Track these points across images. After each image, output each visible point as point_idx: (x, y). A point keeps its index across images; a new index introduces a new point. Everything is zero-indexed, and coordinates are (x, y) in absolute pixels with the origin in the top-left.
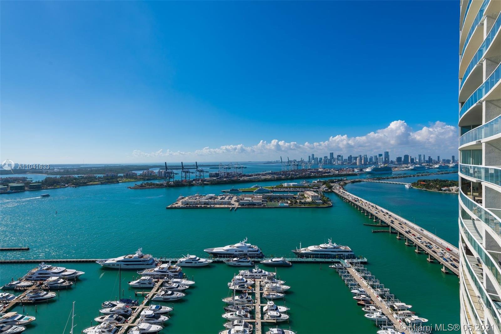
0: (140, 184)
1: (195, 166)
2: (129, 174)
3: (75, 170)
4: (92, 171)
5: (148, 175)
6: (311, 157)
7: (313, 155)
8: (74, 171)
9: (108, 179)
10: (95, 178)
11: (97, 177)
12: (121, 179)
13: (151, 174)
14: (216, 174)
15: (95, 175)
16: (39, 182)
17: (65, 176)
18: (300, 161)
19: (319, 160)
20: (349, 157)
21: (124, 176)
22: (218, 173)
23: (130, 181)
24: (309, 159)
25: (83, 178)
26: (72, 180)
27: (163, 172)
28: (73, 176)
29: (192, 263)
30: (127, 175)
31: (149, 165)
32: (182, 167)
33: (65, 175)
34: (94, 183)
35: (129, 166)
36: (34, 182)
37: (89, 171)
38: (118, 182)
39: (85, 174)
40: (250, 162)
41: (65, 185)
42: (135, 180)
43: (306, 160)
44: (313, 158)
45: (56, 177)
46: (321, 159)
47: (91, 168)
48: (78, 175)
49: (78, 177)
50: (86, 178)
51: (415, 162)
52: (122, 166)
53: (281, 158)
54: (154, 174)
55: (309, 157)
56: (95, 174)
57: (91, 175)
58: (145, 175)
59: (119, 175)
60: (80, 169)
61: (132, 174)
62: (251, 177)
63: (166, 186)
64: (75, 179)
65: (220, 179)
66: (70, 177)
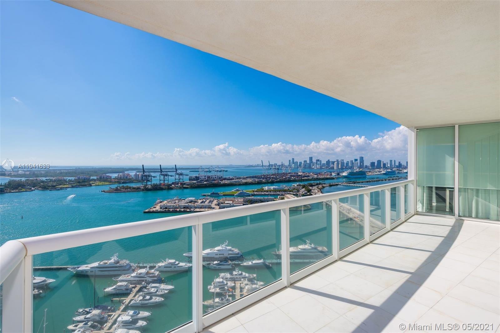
0: (115, 188)
1: (174, 169)
2: (102, 177)
3: (43, 172)
4: (61, 173)
5: (124, 178)
6: (291, 161)
7: (293, 159)
8: (41, 174)
9: (79, 182)
10: (65, 181)
11: (67, 180)
12: (94, 182)
13: (126, 178)
14: (196, 177)
15: (65, 178)
17: (31, 179)
18: (280, 164)
19: (298, 164)
20: (327, 162)
21: (97, 179)
22: (198, 176)
23: (104, 184)
24: (290, 163)
25: (51, 181)
26: (39, 183)
27: (140, 175)
28: (40, 178)
29: (171, 267)
30: (101, 178)
31: (125, 168)
32: (160, 170)
33: (31, 178)
34: (64, 186)
35: (102, 168)
37: (58, 173)
38: (91, 185)
39: (54, 177)
40: (231, 165)
41: (31, 189)
42: (110, 184)
43: (287, 164)
44: (293, 162)
45: (21, 180)
46: (301, 163)
47: (60, 170)
48: (46, 177)
49: (46, 180)
50: (55, 181)
51: (386, 166)
52: (95, 168)
53: (262, 162)
54: (130, 177)
55: (290, 161)
56: (65, 176)
57: (60, 178)
58: (121, 178)
59: (92, 178)
60: (48, 171)
61: (106, 177)
62: (232, 180)
63: (143, 190)
64: (43, 182)
65: (200, 182)
66: (37, 179)
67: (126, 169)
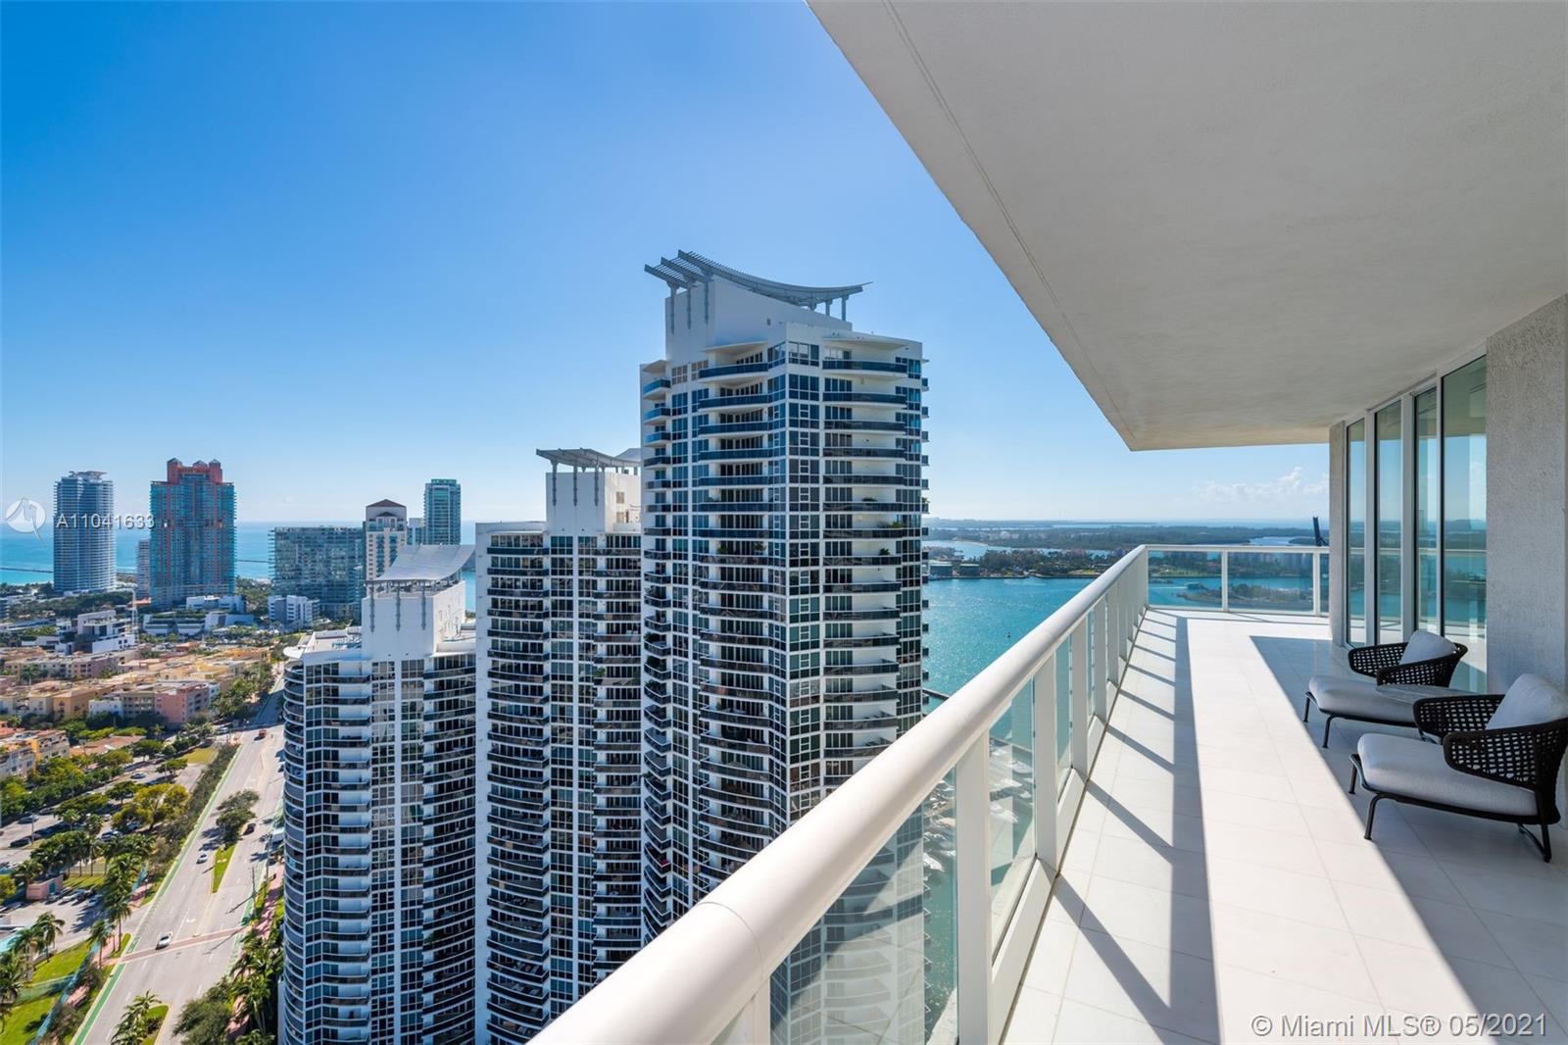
3: (1043, 536)
4: (1079, 539)
8: (1040, 539)
10: (1088, 558)
11: (1093, 558)
12: (1157, 568)
13: (1255, 559)
15: (1087, 551)
16: (974, 562)
17: (1022, 550)
21: (1165, 558)
23: (1185, 575)
25: (1059, 556)
26: (1037, 562)
28: (1039, 550)
31: (1250, 528)
33: (1022, 547)
34: (1085, 573)
35: (1181, 527)
36: (966, 559)
37: (1073, 539)
39: (1064, 548)
41: (1022, 573)
42: (1201, 575)
45: (1005, 551)
47: (1076, 531)
48: (1048, 548)
49: (1050, 553)
50: (1067, 558)
52: (1161, 527)
54: (1268, 559)
56: (1088, 548)
57: (1077, 551)
58: (1244, 559)
60: (1055, 535)
64: (1043, 558)
66: (1032, 552)
67: (1253, 529)
